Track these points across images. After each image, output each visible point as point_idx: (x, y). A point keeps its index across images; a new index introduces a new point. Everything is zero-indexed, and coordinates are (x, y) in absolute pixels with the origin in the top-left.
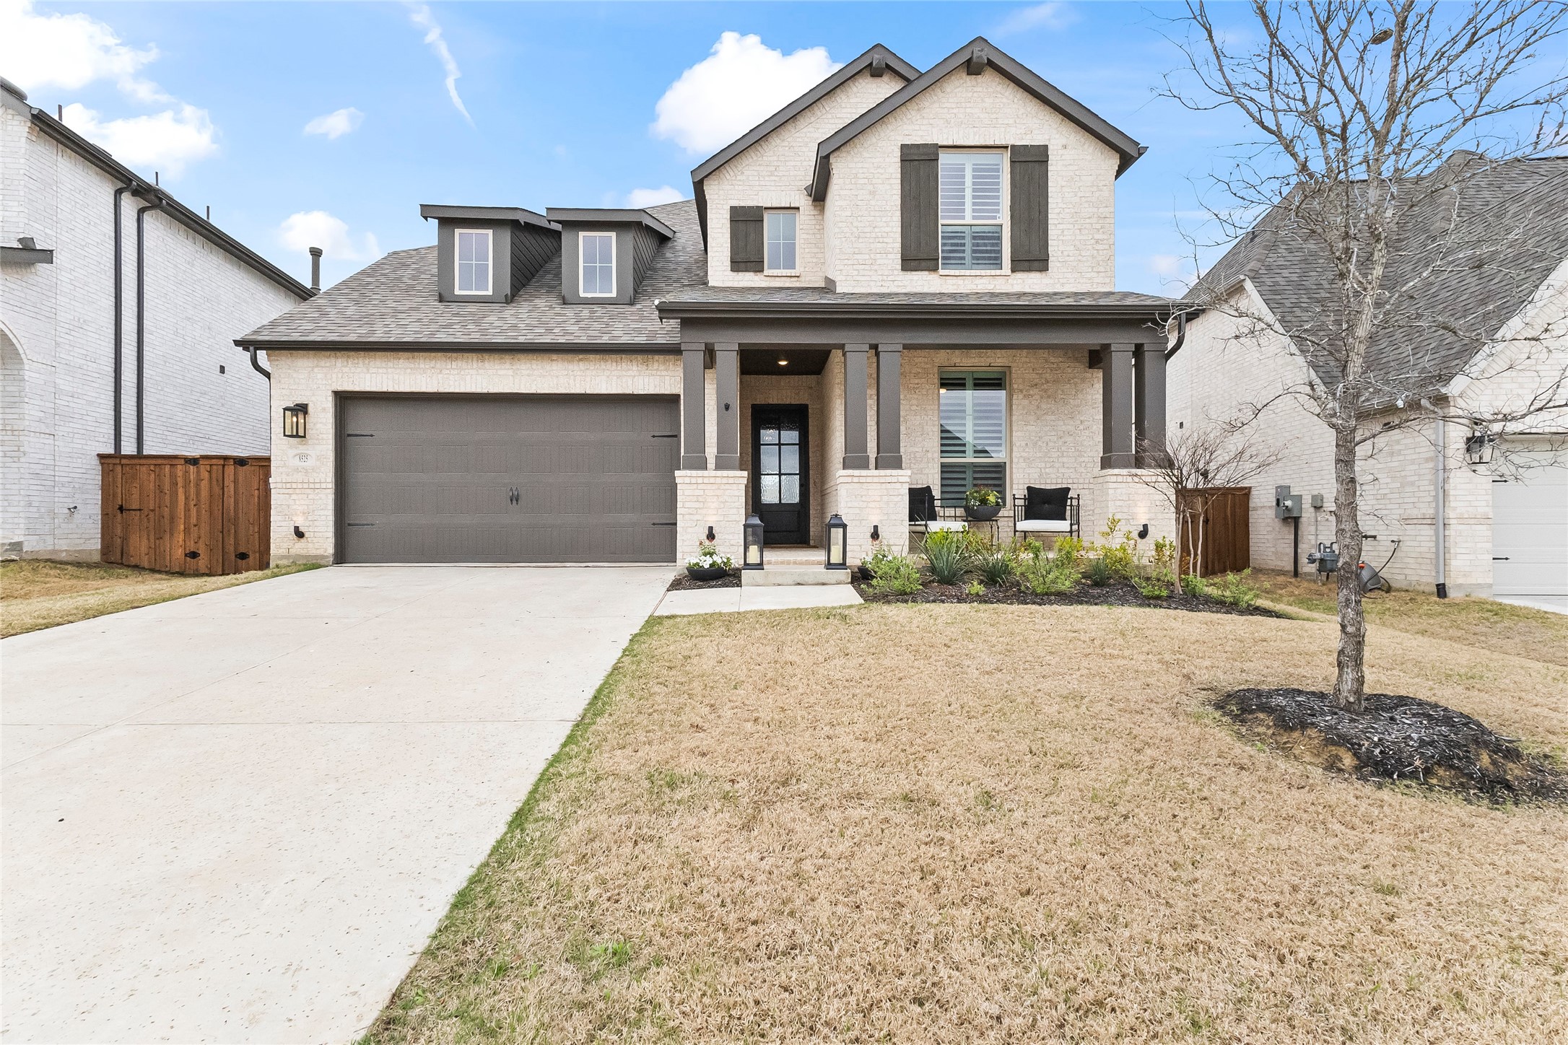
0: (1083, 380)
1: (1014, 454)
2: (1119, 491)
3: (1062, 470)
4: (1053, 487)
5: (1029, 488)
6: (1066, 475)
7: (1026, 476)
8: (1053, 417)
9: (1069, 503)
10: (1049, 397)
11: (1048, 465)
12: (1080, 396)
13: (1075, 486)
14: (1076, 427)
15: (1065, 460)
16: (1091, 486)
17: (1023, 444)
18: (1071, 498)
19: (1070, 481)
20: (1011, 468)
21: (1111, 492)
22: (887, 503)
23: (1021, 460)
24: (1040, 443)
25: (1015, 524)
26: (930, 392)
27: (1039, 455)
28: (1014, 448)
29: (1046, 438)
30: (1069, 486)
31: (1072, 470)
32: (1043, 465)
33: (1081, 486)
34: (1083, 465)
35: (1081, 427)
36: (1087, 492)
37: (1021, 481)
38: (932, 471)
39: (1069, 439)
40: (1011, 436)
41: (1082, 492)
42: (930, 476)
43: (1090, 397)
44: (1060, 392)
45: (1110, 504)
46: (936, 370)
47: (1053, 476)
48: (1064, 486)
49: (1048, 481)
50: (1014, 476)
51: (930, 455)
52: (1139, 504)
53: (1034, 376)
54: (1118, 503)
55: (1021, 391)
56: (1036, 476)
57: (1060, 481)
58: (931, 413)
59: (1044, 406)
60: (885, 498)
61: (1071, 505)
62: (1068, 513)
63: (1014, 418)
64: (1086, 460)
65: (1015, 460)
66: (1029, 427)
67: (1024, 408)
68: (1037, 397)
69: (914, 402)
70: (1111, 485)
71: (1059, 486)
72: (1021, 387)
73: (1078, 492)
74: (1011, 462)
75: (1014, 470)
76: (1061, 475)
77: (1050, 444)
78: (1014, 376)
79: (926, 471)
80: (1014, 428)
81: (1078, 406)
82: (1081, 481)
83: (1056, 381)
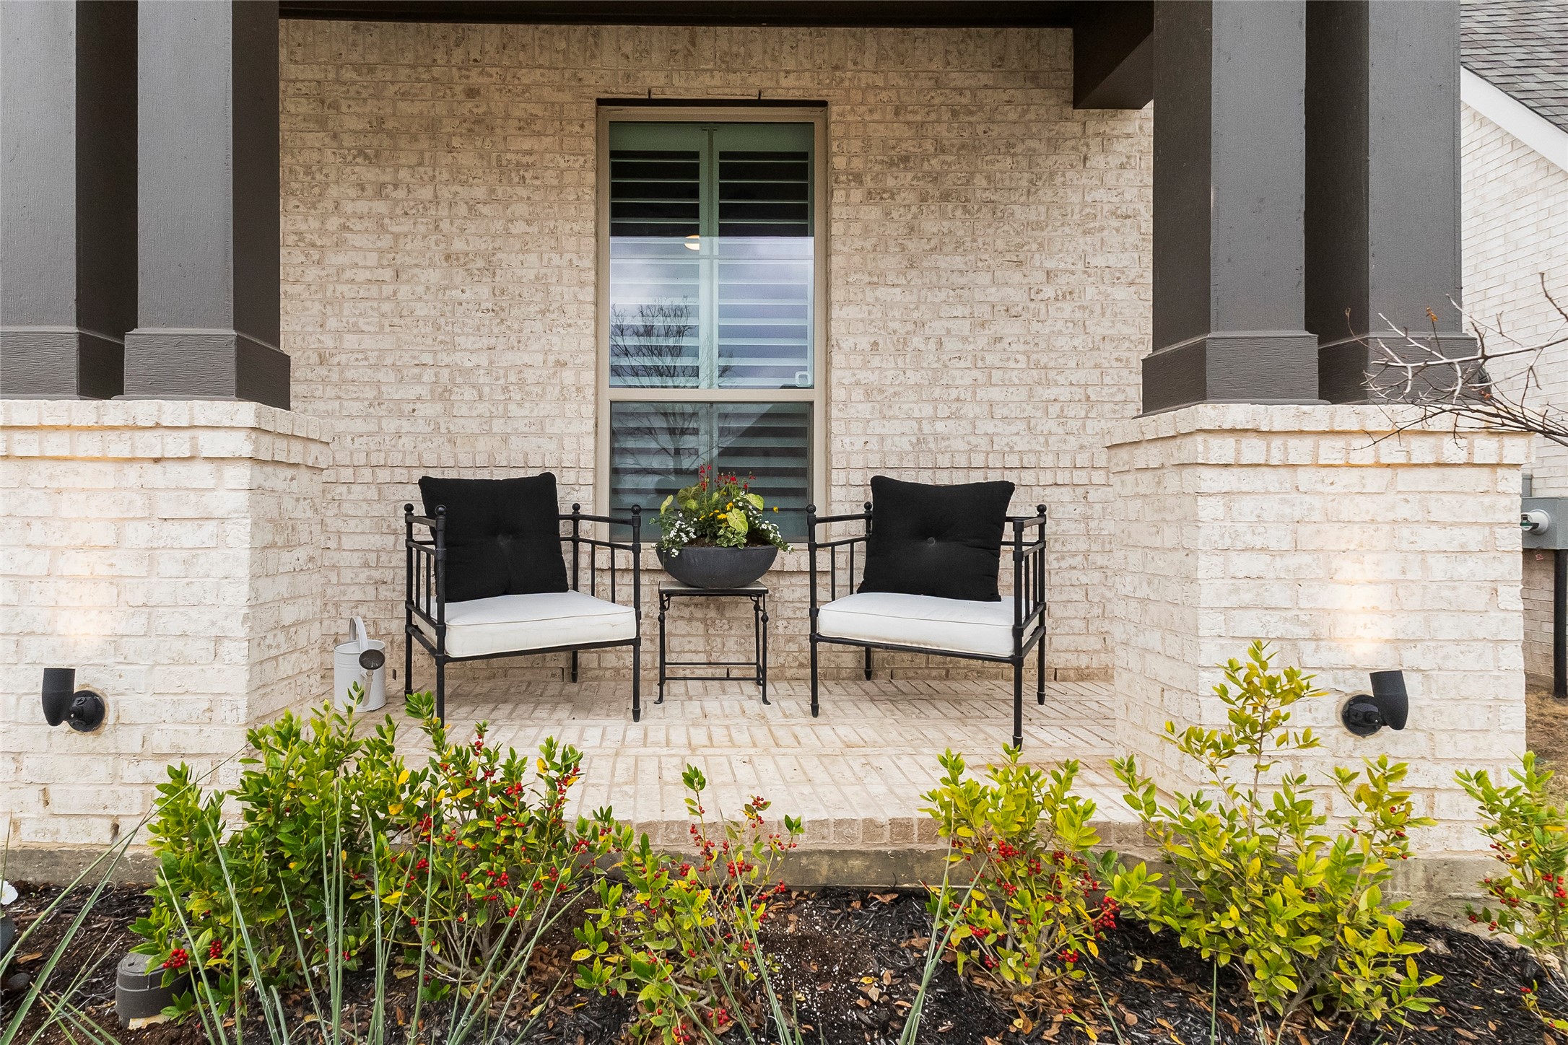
0: (1054, 145)
1: (835, 376)
2: (1246, 506)
3: (986, 426)
4: (960, 479)
5: (879, 484)
6: (1000, 444)
7: (874, 444)
8: (958, 261)
9: (1009, 531)
10: (945, 197)
11: (943, 411)
12: (1046, 194)
13: (1028, 477)
14: (1033, 293)
15: (995, 394)
16: (1080, 477)
17: (864, 343)
18: (1019, 525)
19: (1013, 461)
20: (828, 418)
21: (1209, 509)
22: (150, 555)
23: (858, 394)
24: (917, 341)
25: (814, 613)
26: (569, 178)
27: (913, 377)
28: (837, 358)
29: (938, 327)
30: (1010, 477)
31: (1021, 426)
32: (928, 410)
33: (1047, 478)
34: (1054, 409)
35: (1049, 292)
36: (1065, 494)
37: (858, 461)
38: (575, 428)
39: (1012, 329)
40: (828, 319)
41: (1050, 497)
42: (569, 443)
43: (1075, 198)
44: (980, 181)
45: (1206, 567)
46: (589, 108)
47: (959, 445)
48: (994, 477)
49: (944, 461)
50: (836, 446)
51: (568, 376)
52: (1348, 569)
53: (900, 130)
54: (1243, 564)
55: (858, 178)
56: (904, 444)
57: (978, 460)
58: (570, 244)
59: (930, 225)
60: (139, 534)
61: (1018, 543)
62: (1006, 577)
63: (837, 262)
64: (1064, 393)
65: (838, 394)
66: (882, 292)
67: (866, 230)
68: (911, 197)
69: (520, 209)
70: (1211, 480)
71: (977, 478)
72: (857, 164)
73: (1040, 496)
74: (828, 403)
75: (836, 427)
76: (983, 442)
77: (951, 345)
78: (836, 130)
79: (557, 427)
80: (837, 295)
81: (1039, 226)
82: (1048, 460)
83: (970, 148)
